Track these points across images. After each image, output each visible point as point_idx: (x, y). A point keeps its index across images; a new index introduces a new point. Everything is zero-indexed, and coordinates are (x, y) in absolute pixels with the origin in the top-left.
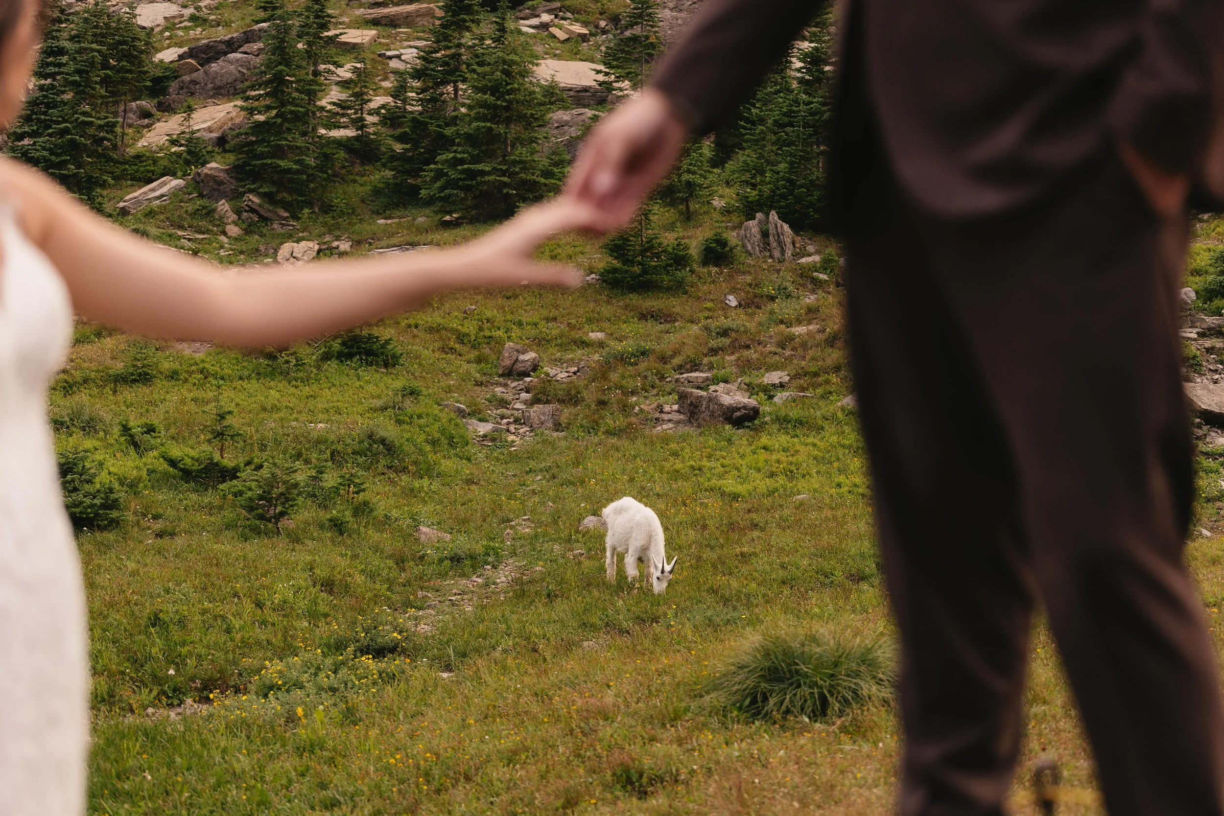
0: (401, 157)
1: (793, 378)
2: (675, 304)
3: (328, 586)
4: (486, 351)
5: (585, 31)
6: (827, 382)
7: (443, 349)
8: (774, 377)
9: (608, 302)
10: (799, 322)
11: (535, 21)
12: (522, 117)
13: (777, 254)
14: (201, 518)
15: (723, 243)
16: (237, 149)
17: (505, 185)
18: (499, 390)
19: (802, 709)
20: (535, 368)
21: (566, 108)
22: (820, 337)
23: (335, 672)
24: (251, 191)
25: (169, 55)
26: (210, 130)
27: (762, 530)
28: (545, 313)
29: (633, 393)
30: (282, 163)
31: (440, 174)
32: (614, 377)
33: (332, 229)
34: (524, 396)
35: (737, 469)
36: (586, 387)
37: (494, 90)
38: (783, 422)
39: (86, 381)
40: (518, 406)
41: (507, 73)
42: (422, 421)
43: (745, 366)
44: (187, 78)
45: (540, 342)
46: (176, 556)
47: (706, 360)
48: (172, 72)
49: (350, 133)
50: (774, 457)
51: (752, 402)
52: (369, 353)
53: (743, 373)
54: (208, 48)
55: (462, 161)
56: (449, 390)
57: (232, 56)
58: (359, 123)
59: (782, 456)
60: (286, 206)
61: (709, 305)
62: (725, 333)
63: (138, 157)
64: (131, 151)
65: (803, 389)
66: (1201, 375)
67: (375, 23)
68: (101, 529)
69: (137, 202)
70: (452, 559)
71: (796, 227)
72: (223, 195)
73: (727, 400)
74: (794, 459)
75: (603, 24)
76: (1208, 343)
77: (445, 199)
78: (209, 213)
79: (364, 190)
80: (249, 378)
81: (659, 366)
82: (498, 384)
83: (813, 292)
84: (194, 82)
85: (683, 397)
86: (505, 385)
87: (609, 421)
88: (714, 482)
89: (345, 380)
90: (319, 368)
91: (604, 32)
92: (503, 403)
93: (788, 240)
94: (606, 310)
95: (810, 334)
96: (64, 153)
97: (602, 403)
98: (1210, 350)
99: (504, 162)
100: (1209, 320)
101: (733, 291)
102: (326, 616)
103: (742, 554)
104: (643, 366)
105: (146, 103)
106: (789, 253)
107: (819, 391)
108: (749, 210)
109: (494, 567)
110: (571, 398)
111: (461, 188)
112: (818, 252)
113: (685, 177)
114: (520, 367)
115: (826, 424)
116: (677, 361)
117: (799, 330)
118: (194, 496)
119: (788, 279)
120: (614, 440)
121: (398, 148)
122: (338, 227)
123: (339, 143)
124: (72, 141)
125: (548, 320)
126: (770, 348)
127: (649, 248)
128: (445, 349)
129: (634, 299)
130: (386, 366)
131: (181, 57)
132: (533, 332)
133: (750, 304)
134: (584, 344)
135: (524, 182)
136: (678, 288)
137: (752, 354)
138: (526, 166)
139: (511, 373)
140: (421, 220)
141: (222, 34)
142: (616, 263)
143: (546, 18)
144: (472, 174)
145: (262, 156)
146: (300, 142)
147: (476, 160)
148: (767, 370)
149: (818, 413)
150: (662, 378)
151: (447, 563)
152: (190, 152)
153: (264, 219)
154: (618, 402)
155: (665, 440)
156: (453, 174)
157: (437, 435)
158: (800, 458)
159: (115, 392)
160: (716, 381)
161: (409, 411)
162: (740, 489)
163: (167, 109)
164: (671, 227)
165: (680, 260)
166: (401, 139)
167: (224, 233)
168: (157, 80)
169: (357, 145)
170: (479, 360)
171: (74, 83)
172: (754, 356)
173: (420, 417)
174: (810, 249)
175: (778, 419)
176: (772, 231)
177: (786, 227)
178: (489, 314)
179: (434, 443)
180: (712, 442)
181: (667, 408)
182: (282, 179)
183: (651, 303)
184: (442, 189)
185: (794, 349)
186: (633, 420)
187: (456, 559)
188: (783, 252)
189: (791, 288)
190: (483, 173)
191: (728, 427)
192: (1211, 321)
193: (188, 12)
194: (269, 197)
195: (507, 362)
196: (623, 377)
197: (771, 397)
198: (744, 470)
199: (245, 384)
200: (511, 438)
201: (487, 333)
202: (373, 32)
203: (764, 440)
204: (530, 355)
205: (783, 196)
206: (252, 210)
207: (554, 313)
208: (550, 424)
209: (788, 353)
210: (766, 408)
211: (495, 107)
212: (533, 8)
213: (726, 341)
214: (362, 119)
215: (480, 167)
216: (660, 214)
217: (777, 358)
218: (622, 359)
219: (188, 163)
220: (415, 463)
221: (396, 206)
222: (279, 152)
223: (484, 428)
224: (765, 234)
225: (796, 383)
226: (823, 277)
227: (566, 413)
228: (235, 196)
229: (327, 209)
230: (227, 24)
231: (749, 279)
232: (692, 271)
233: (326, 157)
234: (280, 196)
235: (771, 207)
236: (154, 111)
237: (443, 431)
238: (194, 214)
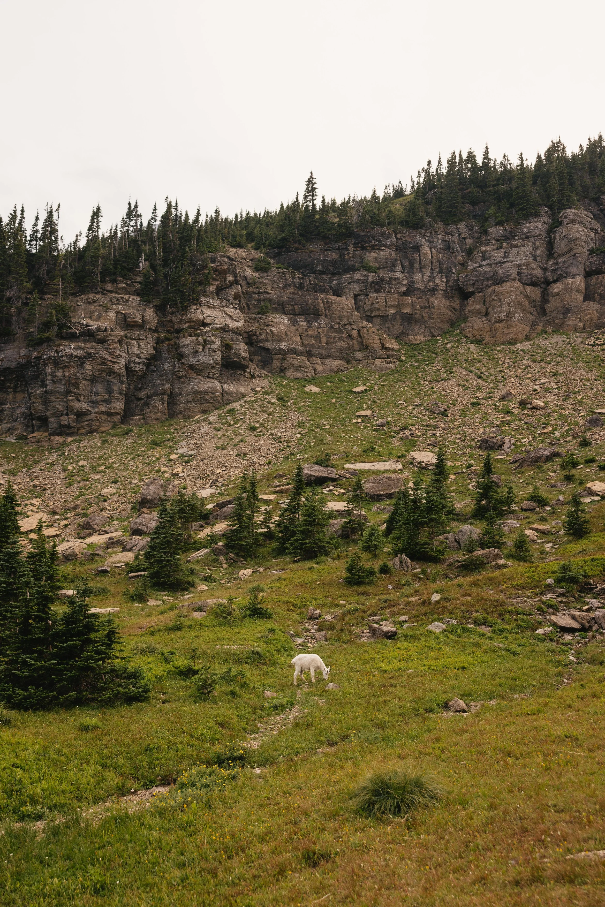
0: (281, 538)
1: (410, 618)
2: (370, 589)
3: (221, 725)
4: (304, 610)
5: (344, 491)
6: (422, 619)
7: (288, 610)
8: (403, 618)
9: (347, 589)
10: (412, 596)
11: (328, 489)
12: (319, 524)
13: (406, 569)
14: (181, 693)
15: (386, 566)
16: (227, 538)
17: (314, 547)
18: (307, 624)
19: (390, 810)
20: (320, 615)
21: (335, 518)
22: (419, 602)
23: (210, 776)
24: (231, 552)
25: (210, 506)
26: (221, 531)
27: (395, 687)
28: (324, 594)
29: (353, 625)
30: (241, 543)
31: (292, 544)
32: (347, 619)
33: (258, 564)
34: (316, 627)
35: (388, 658)
36: (337, 623)
37: (309, 515)
38: (406, 636)
39: (159, 630)
40: (313, 631)
41: (313, 510)
42: (274, 642)
43: (393, 614)
44: (215, 514)
45: (322, 606)
46: (166, 713)
47: (379, 612)
48: (211, 512)
49: (265, 530)
50: (401, 653)
51: (394, 629)
52: (261, 614)
53: (392, 617)
54: (222, 503)
55: (299, 540)
56: (289, 626)
57: (230, 506)
58: (268, 527)
59: (404, 652)
60: (243, 557)
61: (382, 589)
62: (386, 601)
63: (196, 542)
64: (193, 540)
65: (413, 622)
66: (558, 612)
67: (276, 492)
68: (141, 701)
69: (194, 557)
70: (274, 707)
71: (412, 559)
72: (222, 554)
73: (385, 629)
74: (409, 653)
75: (350, 489)
76: (560, 599)
77: (294, 553)
78: (217, 560)
79: (269, 550)
80: (216, 626)
81: (362, 614)
82: (307, 622)
83: (419, 582)
84: (217, 515)
85: (370, 627)
86: (309, 623)
87: (344, 638)
88: (379, 665)
89: (251, 625)
90: (242, 621)
91: (350, 491)
92: (308, 630)
93: (409, 564)
94: (346, 592)
95: (416, 600)
96: (166, 544)
97: (342, 630)
98: (561, 602)
99: (313, 540)
100: (559, 590)
101: (391, 583)
102: (218, 740)
103: (385, 701)
104: (357, 614)
105: (202, 523)
106: (410, 568)
107: (419, 623)
108: (396, 553)
109: (290, 710)
110: (332, 628)
111: (299, 549)
112: (420, 568)
113: (373, 543)
114: (314, 616)
115: (421, 637)
116: (369, 612)
117: (412, 599)
118: (182, 682)
119: (409, 578)
120: (345, 645)
121: (281, 535)
122: (259, 563)
123: (261, 534)
124: (168, 540)
125: (326, 597)
126: (402, 606)
127: (361, 569)
128: (289, 610)
129: (356, 588)
130: (267, 618)
131: (214, 507)
132: (320, 602)
133: (397, 587)
134: (337, 605)
135: (320, 546)
136: (371, 583)
137: (395, 609)
138: (321, 541)
139: (312, 618)
140: (287, 559)
141: (228, 498)
142: (349, 575)
143: (331, 488)
144: (303, 544)
145: (234, 540)
146: (247, 535)
147: (304, 539)
148: (401, 615)
149: (419, 632)
150: (364, 619)
151: (272, 709)
152: (212, 540)
153: (235, 562)
154: (348, 629)
155: (363, 646)
156: (296, 545)
157: (279, 647)
158: (410, 653)
159: (168, 634)
160: (382, 620)
161: (270, 638)
162: (388, 668)
163: (208, 524)
164: (368, 560)
165: (371, 573)
166: (281, 532)
167: (222, 567)
168: (206, 515)
169: (267, 534)
170: (301, 613)
171: (169, 521)
172: (396, 610)
173: (274, 640)
174: (417, 566)
175: (404, 635)
176: (403, 561)
177: (408, 559)
178: (305, 596)
179: (278, 651)
180: (379, 646)
181: (365, 631)
182: (241, 548)
183: (362, 589)
184: (293, 549)
185: (410, 607)
186: (353, 636)
187: (275, 707)
188: (408, 568)
189: (411, 581)
190: (306, 544)
191: (385, 640)
192: (561, 591)
193: (217, 492)
194: (237, 554)
195: (310, 614)
196: (350, 619)
197: (402, 626)
198: (390, 658)
199: (215, 629)
200: (309, 645)
201: (304, 603)
202: (275, 495)
203: (398, 645)
204: (318, 611)
205: (407, 549)
206: (231, 559)
207: (328, 594)
208: (323, 639)
209: (408, 608)
210: (400, 631)
211: (310, 521)
212: (327, 485)
213: (386, 604)
214: (269, 526)
215: (305, 541)
216: (365, 555)
217: (404, 610)
218: (350, 612)
219: (211, 543)
220: (270, 660)
221: (280, 555)
222: (240, 539)
223: (300, 641)
224: (401, 562)
225: (411, 620)
226: (422, 576)
227: (330, 634)
228: (226, 554)
229: (256, 557)
230: (230, 495)
231: (396, 578)
232: (376, 577)
233: (256, 540)
234: (240, 554)
235: (403, 553)
236: (204, 525)
237: (282, 646)
238: (212, 561)
